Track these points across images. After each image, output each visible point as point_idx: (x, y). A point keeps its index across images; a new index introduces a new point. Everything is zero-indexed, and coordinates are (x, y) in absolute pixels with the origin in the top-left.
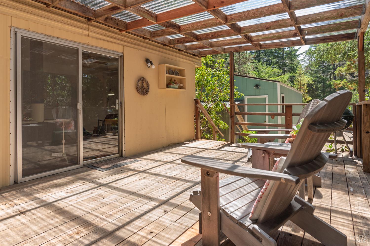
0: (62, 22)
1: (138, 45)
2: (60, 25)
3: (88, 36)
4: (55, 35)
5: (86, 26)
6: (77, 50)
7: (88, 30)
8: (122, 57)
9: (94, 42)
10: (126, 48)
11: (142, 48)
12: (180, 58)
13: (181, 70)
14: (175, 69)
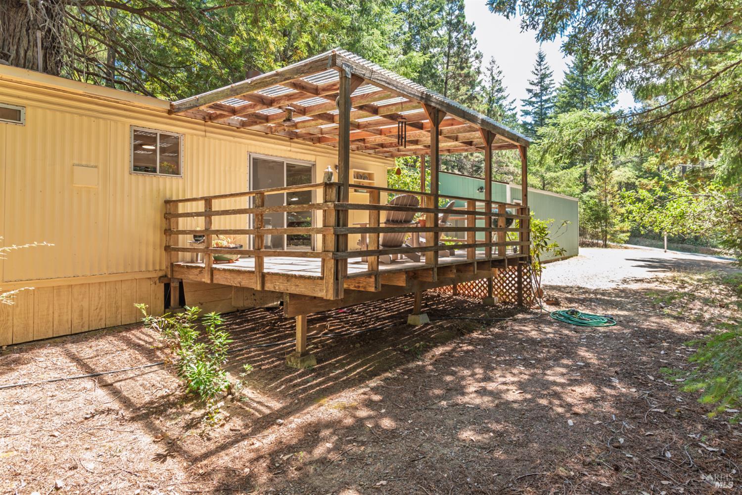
0: (274, 143)
1: (328, 153)
2: (273, 146)
3: (290, 151)
4: (270, 154)
5: (289, 143)
6: (283, 162)
7: (290, 146)
8: (314, 165)
9: (293, 155)
10: (318, 158)
11: (331, 155)
12: (369, 160)
13: (369, 174)
14: (364, 174)
